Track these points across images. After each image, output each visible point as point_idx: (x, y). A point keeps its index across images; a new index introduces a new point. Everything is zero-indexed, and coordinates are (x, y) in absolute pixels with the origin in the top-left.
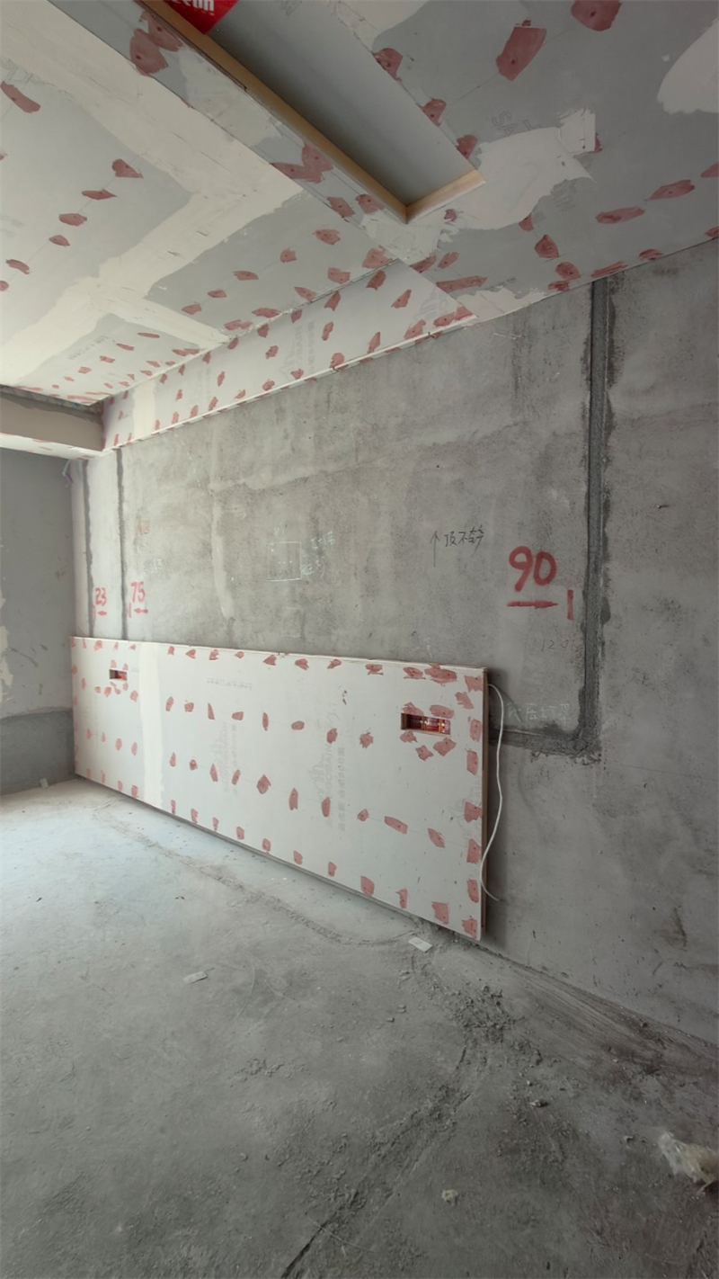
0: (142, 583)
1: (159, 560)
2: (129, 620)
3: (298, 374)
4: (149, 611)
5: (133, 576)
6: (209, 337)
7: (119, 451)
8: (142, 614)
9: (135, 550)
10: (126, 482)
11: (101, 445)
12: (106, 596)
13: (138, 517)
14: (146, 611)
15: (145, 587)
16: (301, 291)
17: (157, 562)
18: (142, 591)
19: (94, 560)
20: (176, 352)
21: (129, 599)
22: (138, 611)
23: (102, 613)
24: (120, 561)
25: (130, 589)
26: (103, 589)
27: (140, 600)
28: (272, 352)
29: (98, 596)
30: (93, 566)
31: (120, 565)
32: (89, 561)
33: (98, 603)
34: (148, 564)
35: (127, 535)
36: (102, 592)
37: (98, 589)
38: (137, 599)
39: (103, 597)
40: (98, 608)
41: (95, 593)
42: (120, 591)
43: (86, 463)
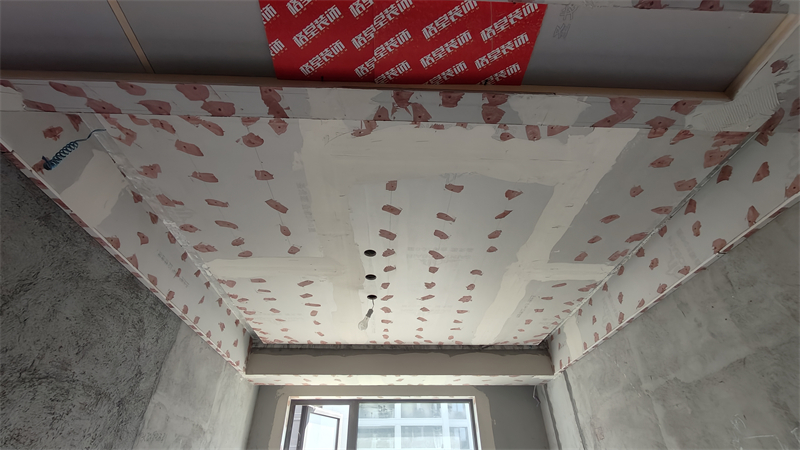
3: (685, 270)
6: (600, 272)
7: (564, 372)
10: (576, 396)
11: (552, 372)
13: (592, 425)
16: (658, 210)
20: (581, 290)
28: (654, 264)
35: (587, 443)
43: (546, 385)
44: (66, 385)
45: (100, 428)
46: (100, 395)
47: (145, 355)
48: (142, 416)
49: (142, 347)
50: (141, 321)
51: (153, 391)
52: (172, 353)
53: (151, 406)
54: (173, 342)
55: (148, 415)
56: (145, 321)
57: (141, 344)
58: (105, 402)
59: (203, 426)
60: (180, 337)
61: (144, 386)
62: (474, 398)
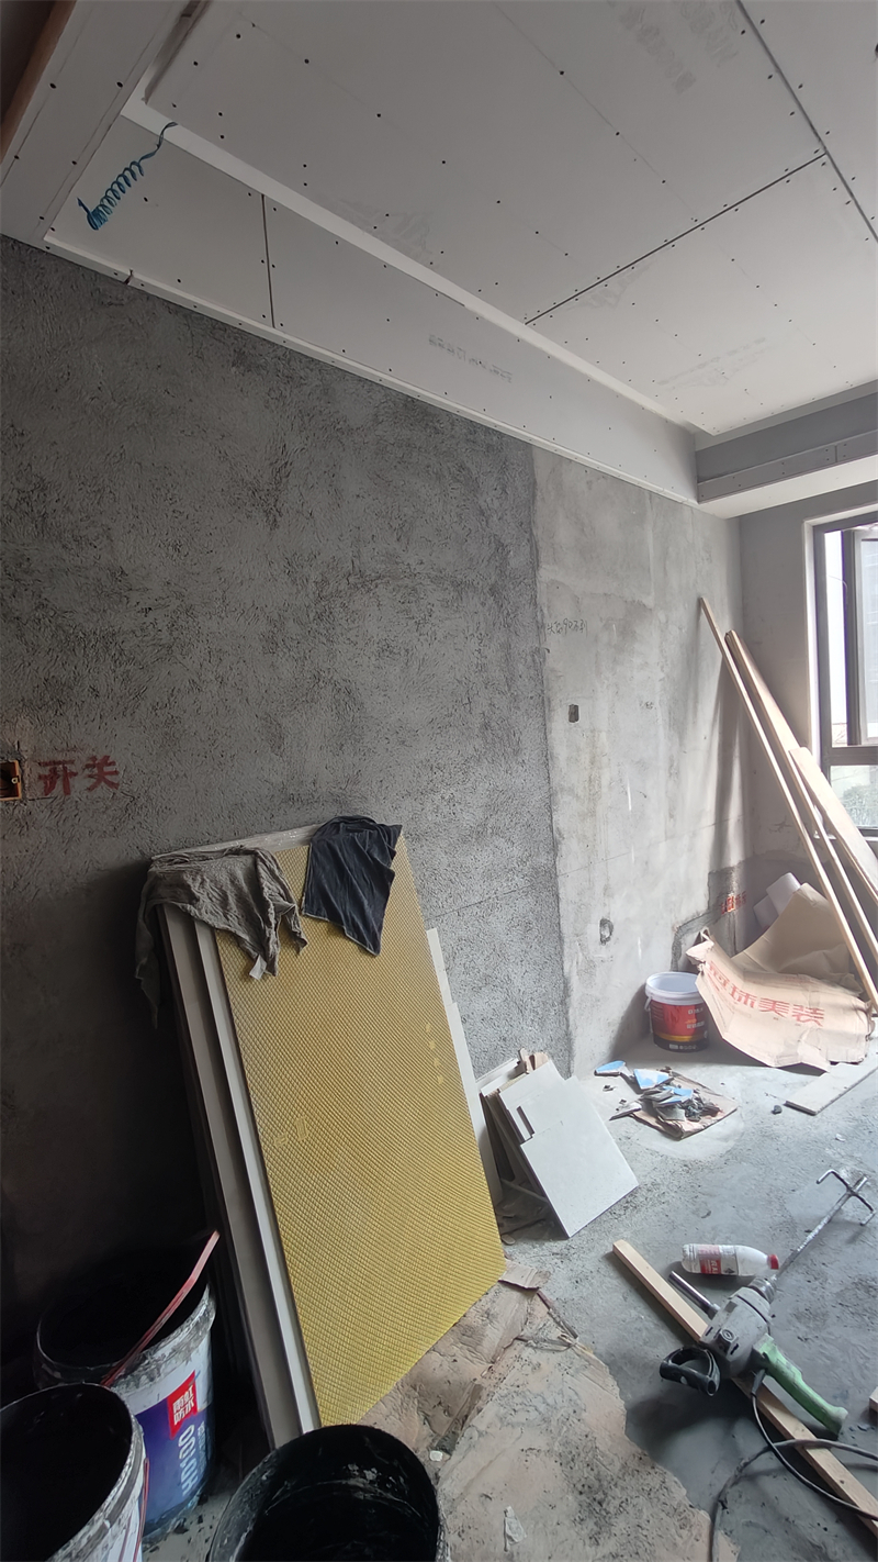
44: (407, 581)
45: (483, 625)
46: (460, 587)
47: (495, 518)
48: (534, 602)
49: (484, 506)
50: (462, 467)
51: (535, 565)
52: (539, 503)
53: (541, 587)
54: (532, 486)
55: (542, 599)
56: (469, 465)
57: (481, 502)
58: (470, 594)
59: (644, 601)
60: (541, 474)
61: (517, 561)
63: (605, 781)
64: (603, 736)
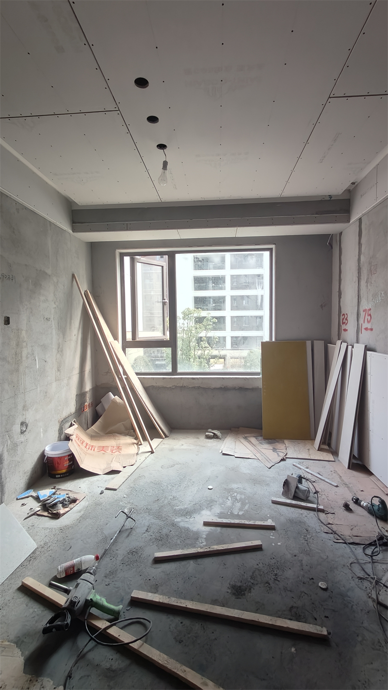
0: (370, 309)
1: (383, 292)
2: (360, 335)
4: (374, 330)
5: (365, 305)
7: (360, 220)
8: (369, 331)
9: (367, 286)
10: (363, 241)
11: (348, 219)
12: (348, 319)
13: (370, 263)
14: (372, 329)
15: (371, 312)
17: (381, 294)
18: (370, 315)
19: (342, 296)
21: (361, 321)
22: (366, 329)
23: (345, 330)
24: (357, 295)
25: (362, 314)
26: (347, 314)
27: (368, 322)
29: (343, 319)
30: (341, 300)
31: (357, 297)
32: (340, 297)
33: (343, 323)
34: (375, 295)
35: (362, 277)
36: (346, 316)
37: (344, 315)
38: (366, 321)
39: (346, 319)
40: (343, 327)
41: (342, 317)
42: (356, 316)
43: (341, 234)
59: (47, 271)
62: (273, 246)
63: (24, 354)
64: (24, 333)
